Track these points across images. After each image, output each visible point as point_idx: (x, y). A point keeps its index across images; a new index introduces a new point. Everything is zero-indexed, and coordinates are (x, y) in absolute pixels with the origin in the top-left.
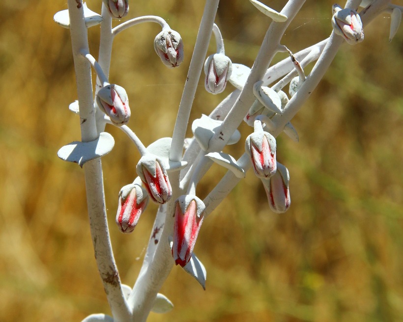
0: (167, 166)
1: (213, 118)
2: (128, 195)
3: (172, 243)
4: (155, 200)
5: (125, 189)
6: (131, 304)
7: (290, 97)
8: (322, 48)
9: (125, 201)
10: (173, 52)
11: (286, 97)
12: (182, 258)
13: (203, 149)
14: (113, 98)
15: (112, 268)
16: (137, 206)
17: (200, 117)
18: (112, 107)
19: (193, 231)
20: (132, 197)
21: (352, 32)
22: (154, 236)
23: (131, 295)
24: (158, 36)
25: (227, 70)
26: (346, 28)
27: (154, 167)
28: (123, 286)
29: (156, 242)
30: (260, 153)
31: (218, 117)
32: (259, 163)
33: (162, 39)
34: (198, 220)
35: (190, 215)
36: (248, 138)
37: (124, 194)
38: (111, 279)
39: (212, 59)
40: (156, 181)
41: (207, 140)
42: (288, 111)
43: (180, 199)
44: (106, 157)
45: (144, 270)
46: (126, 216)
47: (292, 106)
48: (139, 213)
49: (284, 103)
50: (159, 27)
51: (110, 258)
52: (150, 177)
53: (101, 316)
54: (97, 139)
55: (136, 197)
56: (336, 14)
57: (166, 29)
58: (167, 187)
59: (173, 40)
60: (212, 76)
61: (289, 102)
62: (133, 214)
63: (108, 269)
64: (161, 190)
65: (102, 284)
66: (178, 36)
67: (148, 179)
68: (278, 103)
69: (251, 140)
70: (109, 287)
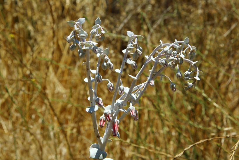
0: (110, 112)
1: (120, 99)
2: (102, 119)
3: (112, 129)
4: (108, 121)
5: (101, 117)
6: (102, 141)
7: (138, 95)
8: (145, 84)
9: (101, 120)
10: (112, 88)
11: (137, 96)
12: (115, 135)
13: (118, 107)
14: (99, 101)
15: (98, 134)
16: (104, 121)
17: (117, 100)
18: (99, 103)
19: (117, 128)
20: (103, 119)
21: (152, 85)
22: (107, 126)
23: (102, 140)
24: (108, 84)
25: (123, 90)
26: (150, 83)
27: (108, 114)
28: (100, 137)
29: (108, 127)
30: (132, 112)
31: (121, 99)
32: (132, 114)
33: (109, 85)
34: (118, 125)
35: (116, 124)
36: (129, 108)
37: (101, 119)
38: (98, 137)
39: (120, 87)
40: (108, 117)
41: (119, 106)
42: (137, 99)
43: (114, 120)
44: (97, 111)
45: (105, 134)
46: (102, 124)
47: (138, 98)
48: (104, 123)
49: (136, 97)
50: (108, 82)
51: (98, 132)
52: (106, 115)
53: (96, 144)
54: (94, 106)
55: (104, 119)
56: (148, 80)
57: (110, 83)
58: (111, 118)
59: (111, 85)
60: (120, 91)
61: (138, 97)
62: (103, 123)
63: (97, 135)
64: (109, 119)
65: (96, 138)
66: (112, 84)
67: (107, 116)
68: (135, 98)
69: (130, 109)
70: (98, 138)
